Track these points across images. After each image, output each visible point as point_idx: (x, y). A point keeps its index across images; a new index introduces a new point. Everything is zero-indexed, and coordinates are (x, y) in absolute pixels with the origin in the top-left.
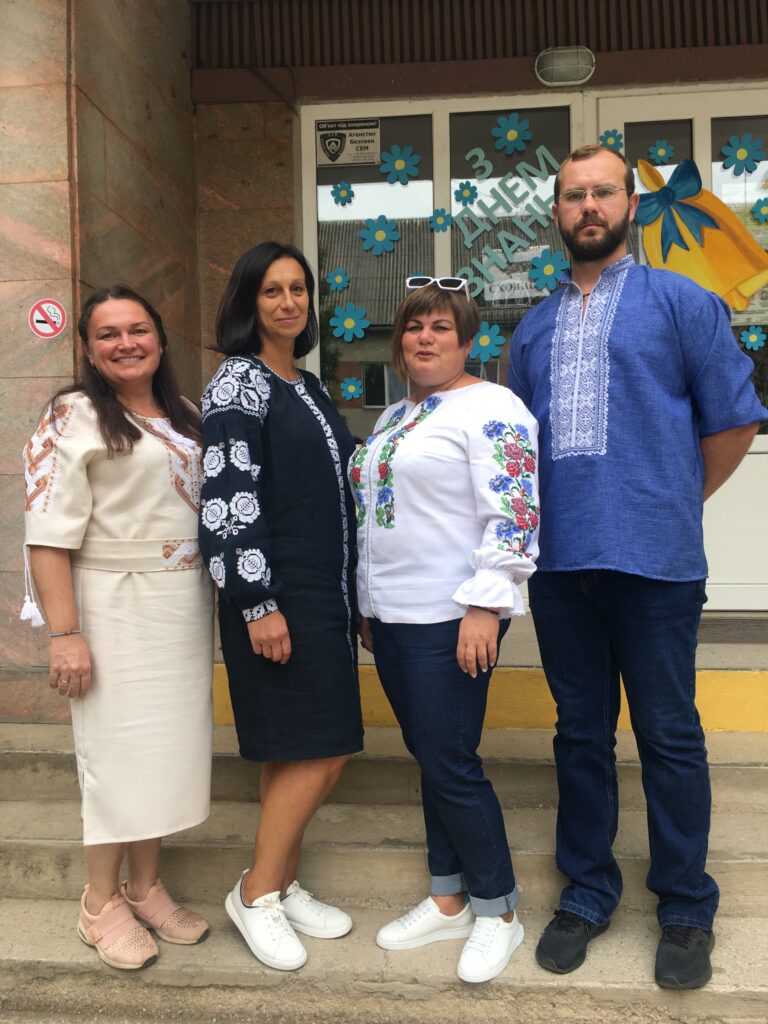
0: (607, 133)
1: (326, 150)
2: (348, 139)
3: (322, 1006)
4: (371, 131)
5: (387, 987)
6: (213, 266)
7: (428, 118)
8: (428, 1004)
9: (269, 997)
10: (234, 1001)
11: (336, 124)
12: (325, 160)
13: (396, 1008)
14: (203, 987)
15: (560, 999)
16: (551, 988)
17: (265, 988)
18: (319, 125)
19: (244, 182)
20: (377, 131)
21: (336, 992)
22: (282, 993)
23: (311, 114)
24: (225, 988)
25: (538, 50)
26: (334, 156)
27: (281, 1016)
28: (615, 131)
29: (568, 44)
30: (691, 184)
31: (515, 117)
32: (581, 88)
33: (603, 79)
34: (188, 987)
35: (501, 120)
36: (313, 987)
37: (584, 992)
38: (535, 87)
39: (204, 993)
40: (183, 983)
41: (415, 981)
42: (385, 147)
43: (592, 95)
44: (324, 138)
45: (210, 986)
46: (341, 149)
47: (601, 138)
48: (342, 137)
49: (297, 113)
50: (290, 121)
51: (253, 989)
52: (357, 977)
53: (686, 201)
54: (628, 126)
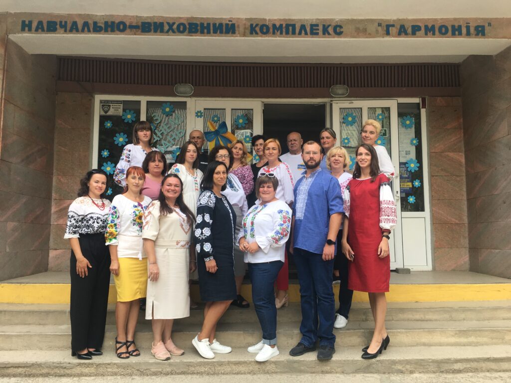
0: (198, 111)
1: (103, 110)
2: (112, 107)
3: (43, 371)
4: (120, 104)
5: (62, 365)
6: (60, 147)
7: (140, 102)
8: (73, 370)
9: (28, 370)
10: (18, 371)
11: (108, 101)
12: (103, 113)
13: (64, 371)
14: (10, 367)
15: (109, 366)
16: (106, 363)
17: (27, 367)
18: (101, 102)
19: (73, 119)
20: (122, 105)
21: (47, 367)
22: (32, 368)
23: (98, 98)
24: (16, 367)
25: (176, 84)
26: (106, 112)
27: (31, 375)
28: (201, 111)
29: (186, 83)
30: (224, 130)
31: (168, 104)
32: (190, 97)
33: (196, 95)
34: (5, 367)
35: (164, 105)
36: (41, 366)
37: (115, 364)
38: (175, 96)
39: (10, 369)
40: (4, 366)
41: (69, 363)
42: (124, 110)
43: (194, 99)
44: (103, 106)
45: (11, 367)
46: (109, 110)
47: (196, 113)
48: (109, 106)
49: (94, 98)
50: (90, 100)
51: (24, 367)
52: (53, 363)
53: (223, 135)
54: (205, 109)
